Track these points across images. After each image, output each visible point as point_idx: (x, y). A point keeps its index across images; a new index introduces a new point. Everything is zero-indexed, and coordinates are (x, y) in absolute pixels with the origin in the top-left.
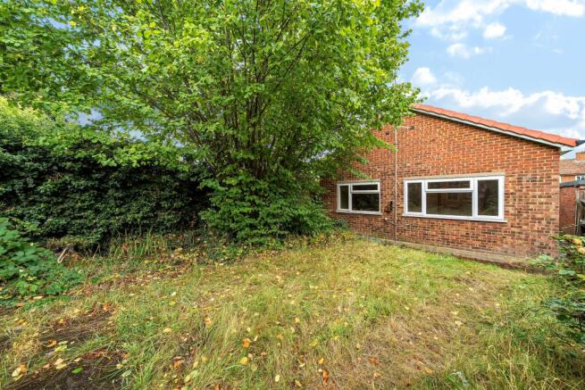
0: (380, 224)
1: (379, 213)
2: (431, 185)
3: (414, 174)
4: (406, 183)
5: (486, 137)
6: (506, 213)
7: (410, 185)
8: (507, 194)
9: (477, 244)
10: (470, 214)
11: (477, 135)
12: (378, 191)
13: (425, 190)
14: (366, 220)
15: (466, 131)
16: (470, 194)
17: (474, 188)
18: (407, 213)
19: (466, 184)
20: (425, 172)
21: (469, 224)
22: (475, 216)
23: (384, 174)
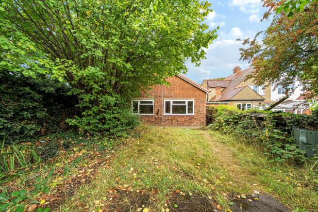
0: (154, 120)
1: (153, 115)
2: (174, 102)
3: (168, 97)
4: (165, 101)
5: (190, 86)
6: (195, 112)
7: (166, 102)
8: (195, 106)
9: (187, 124)
10: (185, 113)
11: (188, 85)
12: (153, 104)
13: (172, 104)
14: (147, 119)
15: (185, 83)
16: (185, 106)
17: (186, 104)
18: (165, 114)
19: (184, 102)
20: (171, 97)
21: (185, 117)
22: (187, 114)
23: (156, 97)
